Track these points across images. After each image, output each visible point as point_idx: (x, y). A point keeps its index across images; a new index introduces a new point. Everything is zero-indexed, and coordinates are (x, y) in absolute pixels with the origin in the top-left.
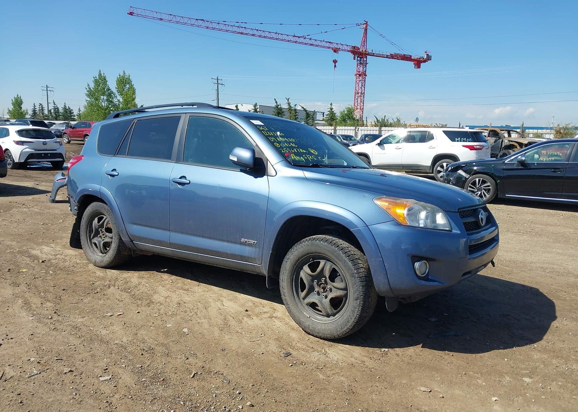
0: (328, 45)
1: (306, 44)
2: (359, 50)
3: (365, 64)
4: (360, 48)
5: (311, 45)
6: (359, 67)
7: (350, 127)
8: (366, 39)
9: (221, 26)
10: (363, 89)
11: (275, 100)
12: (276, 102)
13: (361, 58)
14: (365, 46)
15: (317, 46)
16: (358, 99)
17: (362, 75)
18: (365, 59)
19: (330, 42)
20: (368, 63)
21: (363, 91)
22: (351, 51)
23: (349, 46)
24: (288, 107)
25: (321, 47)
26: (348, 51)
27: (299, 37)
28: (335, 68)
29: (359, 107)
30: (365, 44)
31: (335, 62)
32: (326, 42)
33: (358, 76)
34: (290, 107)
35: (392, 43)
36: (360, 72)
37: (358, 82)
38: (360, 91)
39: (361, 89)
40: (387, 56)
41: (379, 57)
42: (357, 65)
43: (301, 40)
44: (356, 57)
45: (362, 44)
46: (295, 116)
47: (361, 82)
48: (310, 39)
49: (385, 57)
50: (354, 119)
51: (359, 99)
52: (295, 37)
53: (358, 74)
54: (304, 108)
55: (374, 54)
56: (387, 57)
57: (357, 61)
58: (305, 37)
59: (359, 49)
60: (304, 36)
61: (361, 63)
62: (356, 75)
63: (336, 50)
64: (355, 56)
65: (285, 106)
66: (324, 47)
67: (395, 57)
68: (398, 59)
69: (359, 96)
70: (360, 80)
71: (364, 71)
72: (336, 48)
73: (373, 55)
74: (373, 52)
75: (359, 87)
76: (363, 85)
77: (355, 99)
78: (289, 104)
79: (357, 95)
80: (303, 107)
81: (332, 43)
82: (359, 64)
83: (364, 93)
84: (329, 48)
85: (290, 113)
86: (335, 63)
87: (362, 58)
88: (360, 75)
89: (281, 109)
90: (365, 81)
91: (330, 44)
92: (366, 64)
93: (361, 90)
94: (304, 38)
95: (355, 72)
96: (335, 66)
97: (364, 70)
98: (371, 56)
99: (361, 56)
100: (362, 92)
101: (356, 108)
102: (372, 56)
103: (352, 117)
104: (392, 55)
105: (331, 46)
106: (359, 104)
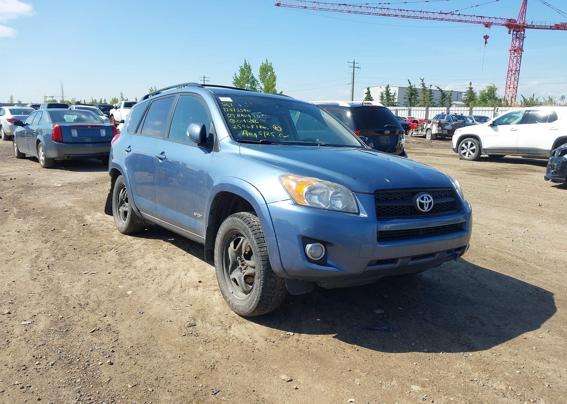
0: (479, 19)
1: (453, 20)
2: (515, 23)
3: (522, 38)
4: (517, 20)
5: (459, 21)
6: (514, 41)
7: (488, 108)
8: (525, 10)
9: (364, 9)
10: (518, 65)
11: (409, 80)
12: (410, 83)
13: (517, 32)
14: (524, 18)
15: (466, 21)
16: (511, 76)
17: (518, 51)
18: (522, 33)
19: (481, 17)
20: (525, 37)
21: (518, 68)
22: (506, 24)
23: (504, 20)
24: (422, 88)
25: (471, 22)
26: (503, 25)
27: (446, 14)
28: (485, 44)
29: (512, 86)
30: (524, 16)
31: (486, 37)
32: (477, 16)
33: (513, 51)
34: (425, 87)
35: (559, 12)
36: (515, 47)
37: (512, 58)
38: (514, 69)
39: (516, 65)
40: (551, 27)
41: (541, 29)
42: (513, 40)
43: (449, 16)
44: (512, 31)
45: (520, 16)
46: (430, 97)
47: (516, 58)
48: (459, 15)
49: (548, 29)
50: (496, 99)
51: (513, 78)
52: (442, 14)
53: (512, 50)
54: (439, 89)
55: (534, 26)
56: (551, 28)
57: (513, 35)
58: (452, 13)
59: (515, 21)
60: (452, 12)
61: (517, 38)
62: (511, 51)
63: (487, 25)
64: (510, 30)
65: (419, 86)
66: (474, 22)
67: (561, 28)
68: (565, 30)
69: (513, 73)
70: (515, 57)
71: (521, 46)
72: (488, 22)
73: (533, 27)
74: (533, 24)
75: (514, 64)
76: (519, 62)
77: (508, 77)
78: (423, 84)
79: (511, 73)
80: (439, 88)
81: (484, 17)
82: (514, 39)
83: (519, 70)
84: (480, 23)
85: (424, 94)
86: (486, 39)
87: (519, 31)
88: (515, 51)
89: (415, 90)
90: (521, 56)
91: (482, 19)
92: (524, 38)
93: (515, 67)
94: (452, 14)
95: (510, 48)
96: (486, 42)
97: (520, 45)
98: (530, 28)
99: (517, 30)
100: (517, 69)
101: (508, 87)
102: (532, 28)
103: (494, 96)
104: (558, 25)
105: (483, 20)
106: (513, 82)
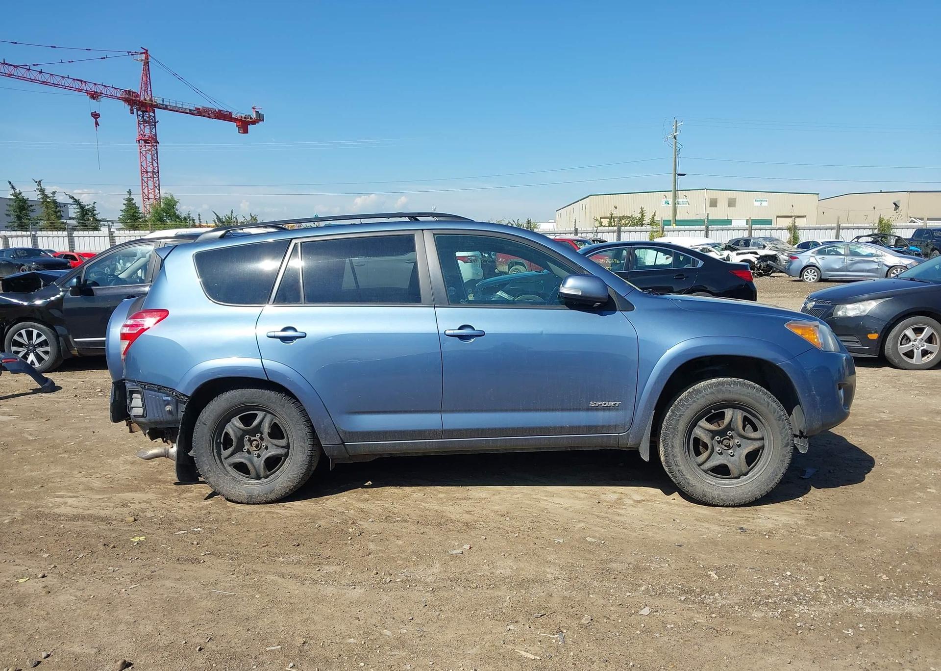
0: (77, 85)
1: (32, 80)
2: (138, 98)
3: (153, 122)
4: (139, 94)
5: (44, 83)
6: (142, 127)
8: (148, 80)
10: (155, 165)
11: (10, 183)
12: (13, 188)
13: (143, 112)
14: (149, 92)
15: (55, 85)
16: (147, 182)
17: (151, 141)
18: (152, 114)
19: (81, 81)
20: (158, 122)
21: (156, 168)
22: (124, 98)
23: (119, 90)
24: (40, 196)
25: (65, 87)
26: (118, 98)
27: (15, 67)
28: (96, 127)
29: (151, 196)
30: (149, 89)
31: (96, 116)
32: (74, 79)
33: (143, 142)
34: (46, 195)
35: (197, 90)
36: (145, 136)
37: (144, 153)
38: (150, 169)
39: (152, 165)
40: (190, 110)
41: (177, 111)
42: (139, 123)
43: (21, 72)
44: (135, 111)
45: (143, 89)
46: (56, 212)
47: (150, 153)
48: (41, 72)
49: (187, 113)
51: (150, 183)
52: (7, 66)
53: (142, 140)
54: (74, 199)
55: (167, 106)
56: (191, 112)
57: (138, 117)
58: (28, 67)
59: (138, 96)
60: (26, 65)
61: (145, 121)
62: (139, 141)
63: (94, 96)
64: (132, 107)
66: (71, 88)
67: (204, 114)
68: (210, 118)
69: (149, 176)
70: (147, 150)
71: (153, 135)
72: (94, 91)
73: (166, 108)
74: (165, 103)
75: (148, 162)
76: (155, 159)
77: (143, 182)
78: (42, 191)
79: (145, 176)
80: (73, 197)
81: (85, 82)
82: (141, 122)
83: (158, 172)
84: (80, 90)
85: (47, 207)
86: (96, 118)
87: (147, 112)
88: (146, 142)
89: (24, 201)
90: (157, 149)
91: (82, 84)
92: (155, 123)
93: (151, 166)
94: (27, 69)
95: (137, 136)
96: (97, 124)
97: (152, 133)
98: (162, 109)
99: (144, 109)
100: (154, 170)
101: (147, 197)
102: (164, 109)
104: (199, 109)
105: (83, 87)
106: (152, 191)
